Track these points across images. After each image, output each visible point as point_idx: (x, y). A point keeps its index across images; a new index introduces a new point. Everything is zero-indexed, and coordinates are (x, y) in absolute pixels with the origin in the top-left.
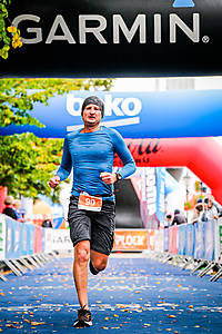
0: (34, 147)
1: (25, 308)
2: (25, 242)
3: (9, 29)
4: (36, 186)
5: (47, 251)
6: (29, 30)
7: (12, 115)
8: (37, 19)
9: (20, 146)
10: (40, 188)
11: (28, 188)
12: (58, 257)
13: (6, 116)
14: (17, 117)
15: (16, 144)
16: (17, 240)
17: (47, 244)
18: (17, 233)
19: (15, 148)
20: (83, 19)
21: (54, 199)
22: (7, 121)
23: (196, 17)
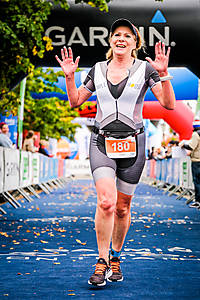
0: (59, 107)
1: (53, 220)
2: (52, 170)
3: (44, 39)
4: (60, 131)
5: (67, 175)
6: (57, 37)
7: (44, 86)
8: (62, 30)
9: (50, 107)
10: (62, 132)
11: (54, 132)
12: (74, 179)
13: (40, 87)
14: (47, 87)
15: (46, 105)
16: (47, 169)
17: (67, 170)
18: (47, 165)
19: (46, 108)
20: (92, 29)
21: (72, 139)
22: (41, 90)
23: (167, 29)
